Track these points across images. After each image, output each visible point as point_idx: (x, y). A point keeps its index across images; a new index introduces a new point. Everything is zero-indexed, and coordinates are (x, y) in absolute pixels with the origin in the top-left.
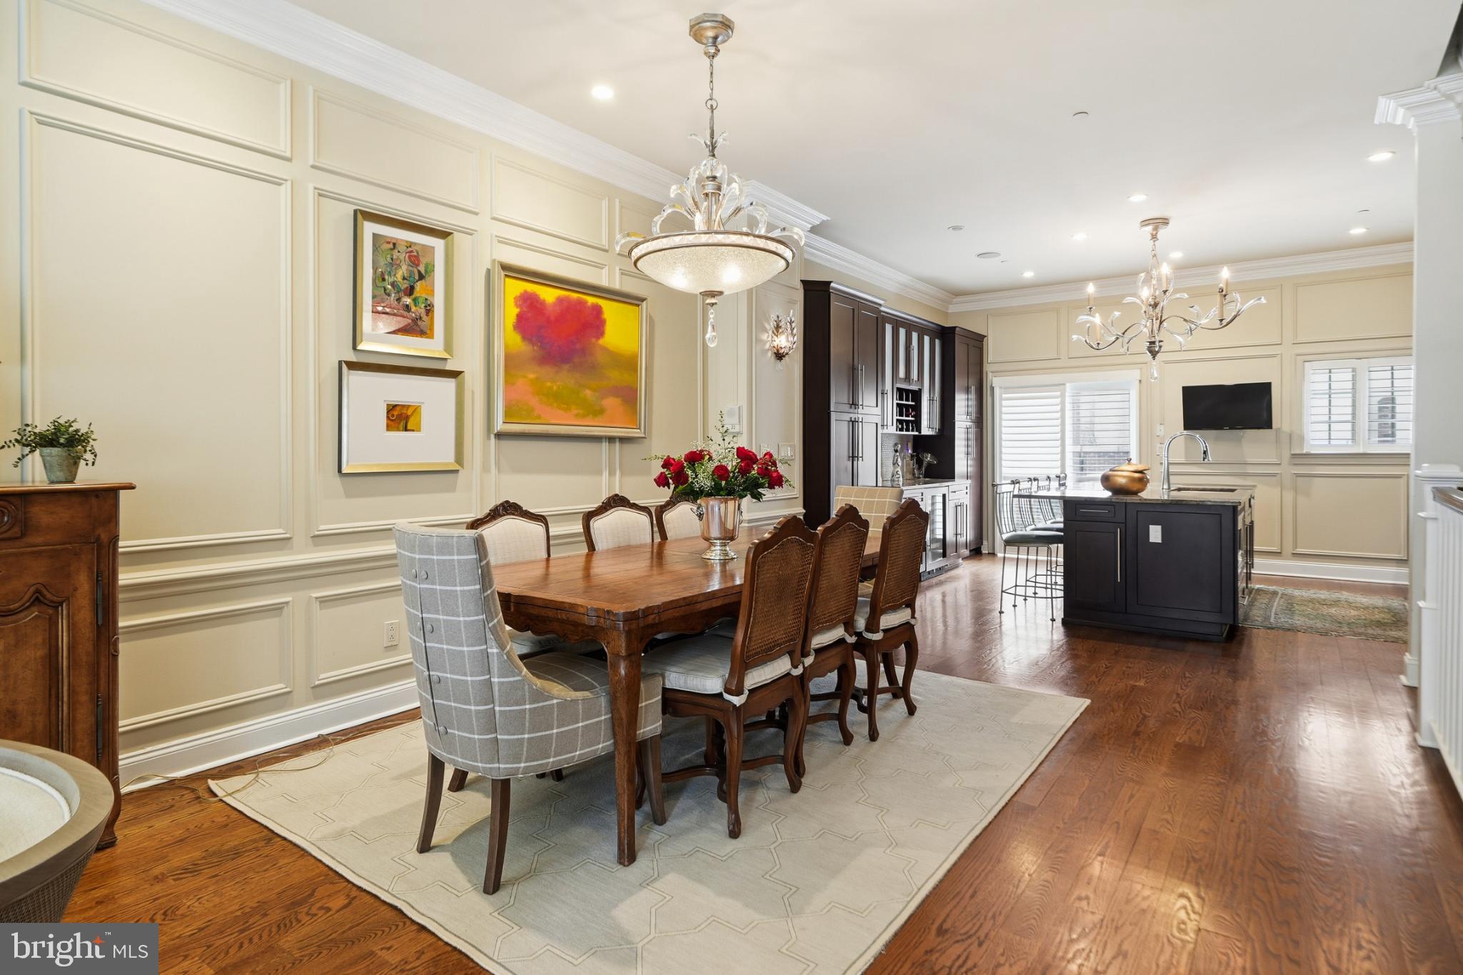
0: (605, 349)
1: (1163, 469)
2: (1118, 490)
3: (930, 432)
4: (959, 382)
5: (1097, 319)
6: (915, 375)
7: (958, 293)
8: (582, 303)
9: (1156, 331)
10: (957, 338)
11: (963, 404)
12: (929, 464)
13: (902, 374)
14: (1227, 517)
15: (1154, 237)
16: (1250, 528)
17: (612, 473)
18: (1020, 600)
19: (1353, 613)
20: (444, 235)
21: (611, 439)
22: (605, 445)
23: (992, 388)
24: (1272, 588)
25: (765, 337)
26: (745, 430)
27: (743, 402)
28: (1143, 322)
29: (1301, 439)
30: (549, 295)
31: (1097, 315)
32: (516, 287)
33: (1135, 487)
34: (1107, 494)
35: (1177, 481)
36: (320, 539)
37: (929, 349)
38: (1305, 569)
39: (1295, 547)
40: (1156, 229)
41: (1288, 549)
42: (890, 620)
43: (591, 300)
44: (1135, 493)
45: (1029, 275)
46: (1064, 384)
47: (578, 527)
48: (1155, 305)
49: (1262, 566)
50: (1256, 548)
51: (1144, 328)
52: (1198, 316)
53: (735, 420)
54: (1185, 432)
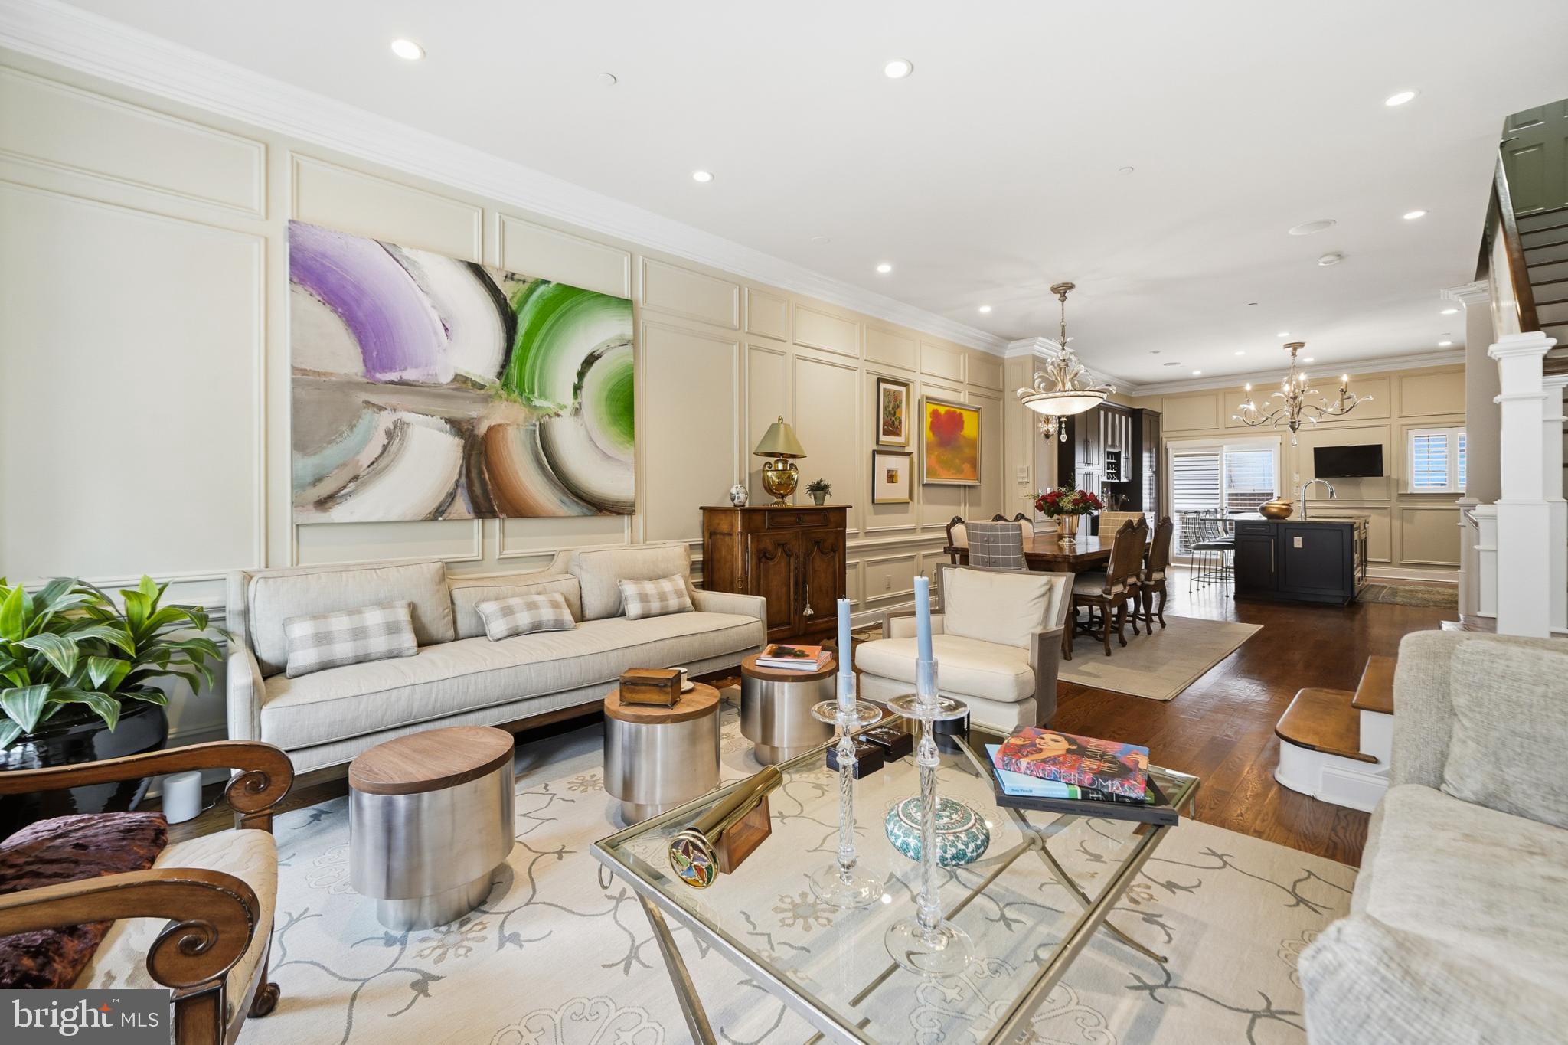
0: (964, 437)
1: (1301, 504)
2: (1270, 516)
3: (1126, 480)
4: (1145, 445)
5: (1252, 407)
6: (1117, 443)
7: (1139, 384)
8: (955, 412)
9: (1295, 415)
10: (1144, 416)
11: (1147, 459)
12: (1124, 501)
13: (1110, 442)
14: (1347, 534)
15: (1294, 355)
16: (1364, 542)
17: (965, 505)
18: (1206, 584)
19: (1440, 597)
20: (906, 385)
21: (965, 486)
22: (962, 489)
23: (1166, 449)
24: (1382, 584)
25: (1040, 425)
26: (1031, 480)
27: (1029, 463)
28: (1286, 408)
29: (1406, 484)
30: (942, 410)
31: (1252, 403)
32: (931, 407)
33: (1284, 514)
34: (1265, 518)
35: (1310, 512)
36: (868, 534)
37: (1124, 424)
38: (1408, 574)
39: (1402, 558)
40: (1295, 349)
41: (1397, 560)
42: (1156, 576)
43: (958, 411)
44: (1284, 518)
45: (1197, 373)
46: (1222, 446)
47: (945, 535)
48: (1295, 398)
49: (1374, 573)
50: (1369, 559)
51: (1287, 411)
52: (1326, 405)
53: (1025, 475)
54: (1317, 480)
